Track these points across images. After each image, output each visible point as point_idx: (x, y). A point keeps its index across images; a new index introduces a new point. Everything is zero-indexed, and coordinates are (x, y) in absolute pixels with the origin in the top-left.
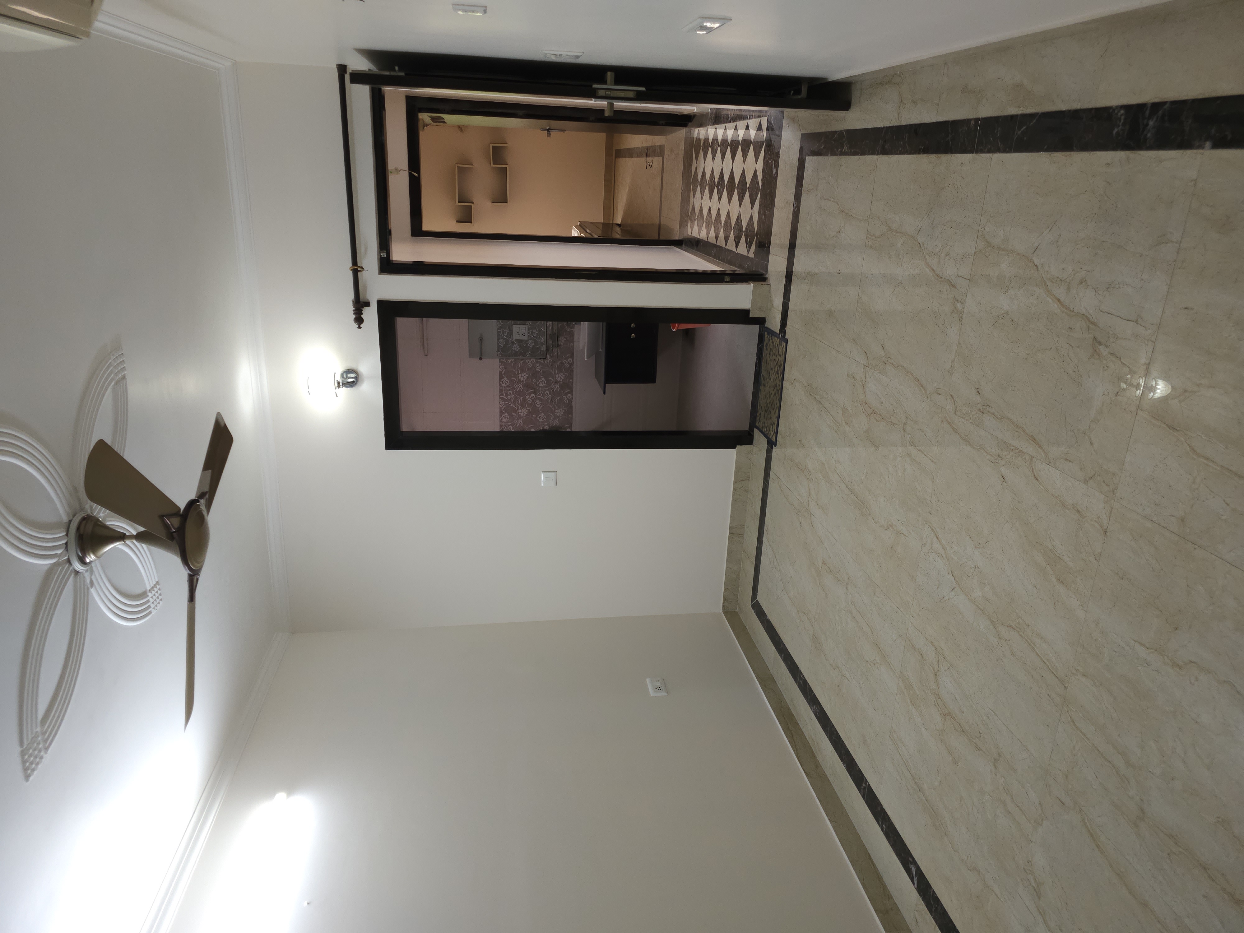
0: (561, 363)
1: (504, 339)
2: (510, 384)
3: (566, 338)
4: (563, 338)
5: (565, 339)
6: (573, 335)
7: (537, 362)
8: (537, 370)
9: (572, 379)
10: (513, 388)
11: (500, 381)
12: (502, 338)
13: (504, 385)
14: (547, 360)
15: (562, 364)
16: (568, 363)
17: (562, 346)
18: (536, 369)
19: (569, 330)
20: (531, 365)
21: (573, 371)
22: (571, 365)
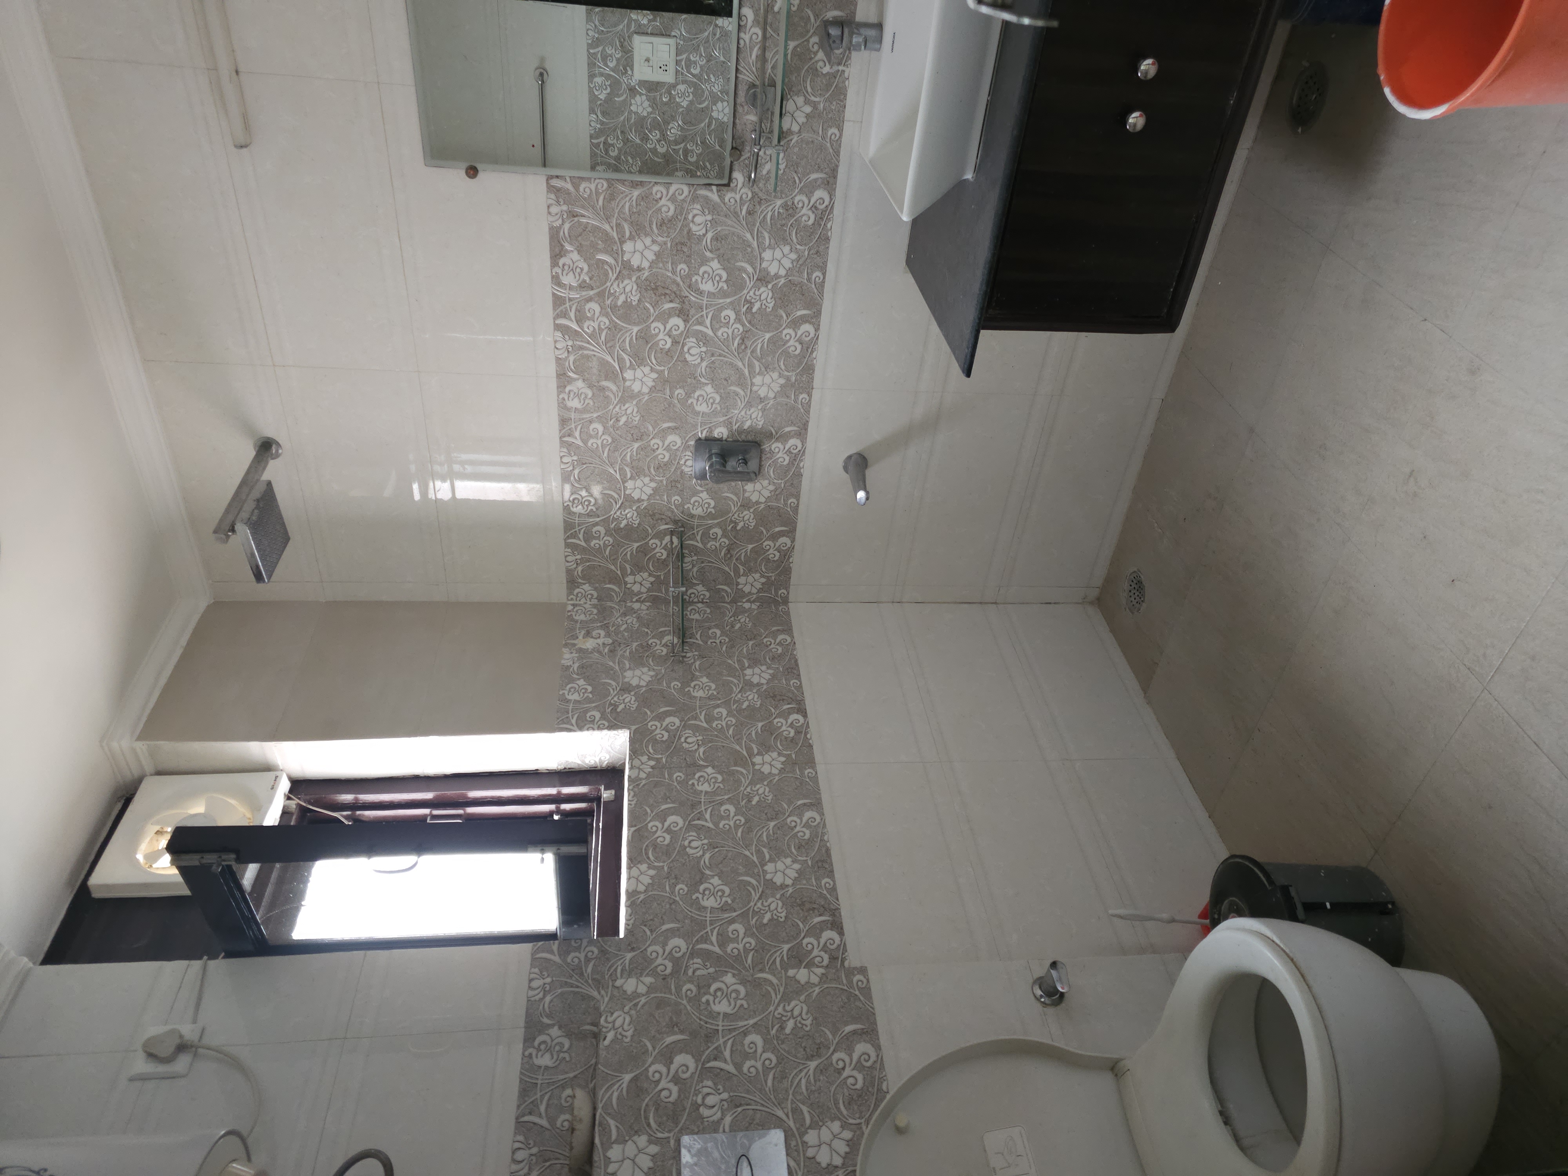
0: (785, 206)
1: (608, 77)
2: (591, 279)
3: (815, 105)
4: (800, 100)
5: (808, 109)
6: (839, 94)
7: (695, 199)
8: (694, 228)
9: (823, 269)
10: (604, 291)
11: (554, 263)
12: (601, 75)
13: (569, 279)
14: (734, 190)
15: (790, 209)
16: (814, 208)
17: (795, 138)
18: (688, 225)
19: (827, 69)
20: (672, 208)
21: (828, 239)
22: (824, 215)
